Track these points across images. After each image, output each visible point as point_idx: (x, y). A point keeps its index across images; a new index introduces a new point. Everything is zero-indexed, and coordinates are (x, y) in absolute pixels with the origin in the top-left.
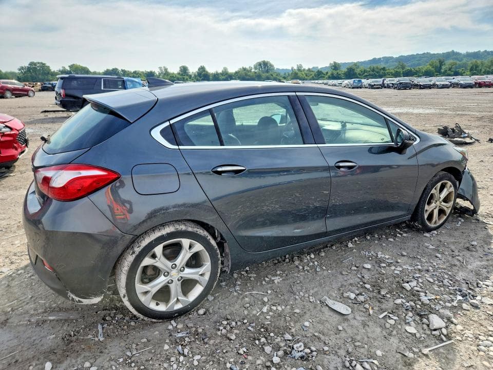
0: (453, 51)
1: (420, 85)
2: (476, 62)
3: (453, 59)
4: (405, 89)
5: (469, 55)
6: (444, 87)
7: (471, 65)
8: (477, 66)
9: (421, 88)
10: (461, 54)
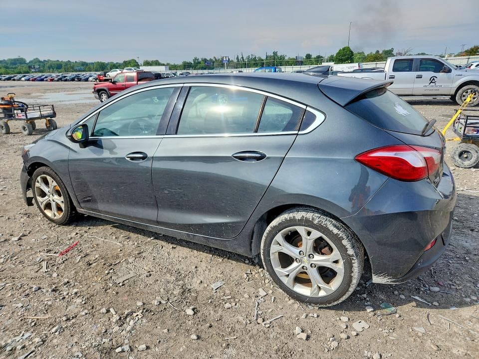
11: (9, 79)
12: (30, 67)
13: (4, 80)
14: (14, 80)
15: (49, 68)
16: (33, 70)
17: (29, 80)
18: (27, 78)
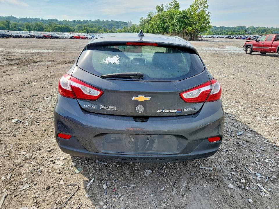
0: (12, 16)
1: (13, 36)
2: (28, 24)
3: (13, 21)
4: (3, 38)
5: (21, 19)
6: (27, 37)
7: (26, 25)
8: (29, 26)
9: (14, 38)
10: (16, 18)
11: (228, 38)
12: (246, 31)
13: (225, 38)
14: (230, 38)
15: (257, 32)
16: (247, 33)
17: (237, 38)
18: (237, 37)
